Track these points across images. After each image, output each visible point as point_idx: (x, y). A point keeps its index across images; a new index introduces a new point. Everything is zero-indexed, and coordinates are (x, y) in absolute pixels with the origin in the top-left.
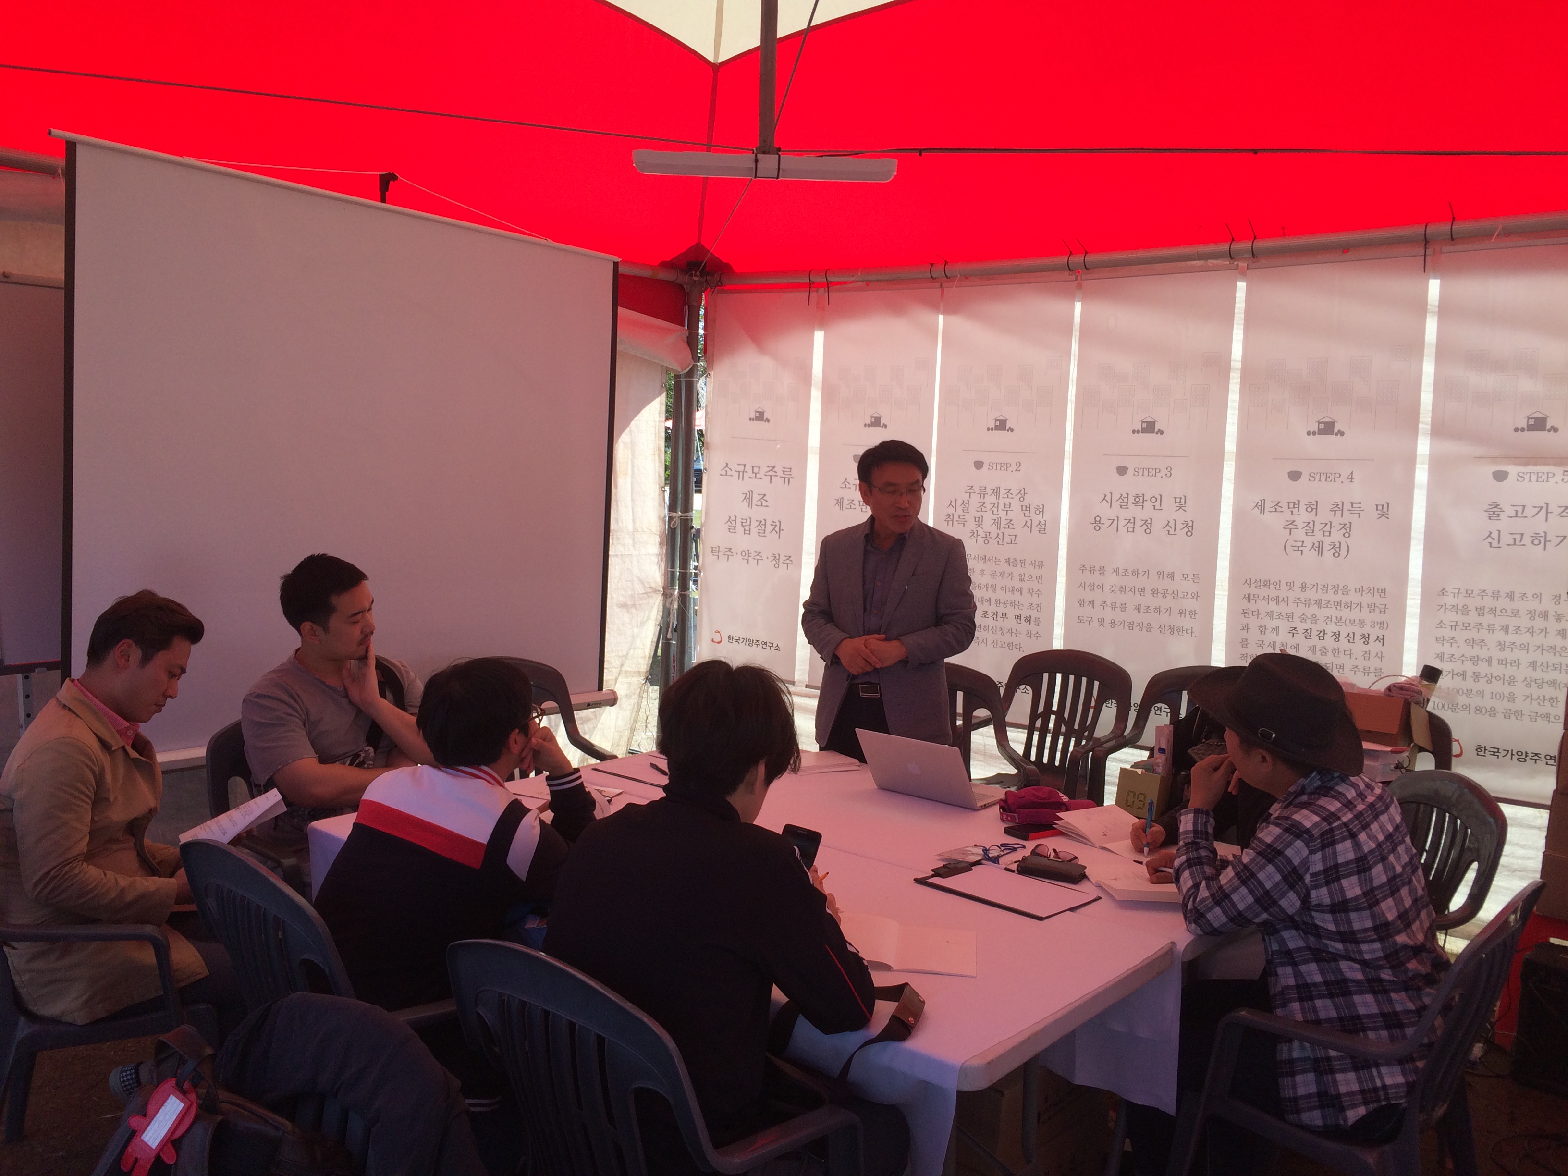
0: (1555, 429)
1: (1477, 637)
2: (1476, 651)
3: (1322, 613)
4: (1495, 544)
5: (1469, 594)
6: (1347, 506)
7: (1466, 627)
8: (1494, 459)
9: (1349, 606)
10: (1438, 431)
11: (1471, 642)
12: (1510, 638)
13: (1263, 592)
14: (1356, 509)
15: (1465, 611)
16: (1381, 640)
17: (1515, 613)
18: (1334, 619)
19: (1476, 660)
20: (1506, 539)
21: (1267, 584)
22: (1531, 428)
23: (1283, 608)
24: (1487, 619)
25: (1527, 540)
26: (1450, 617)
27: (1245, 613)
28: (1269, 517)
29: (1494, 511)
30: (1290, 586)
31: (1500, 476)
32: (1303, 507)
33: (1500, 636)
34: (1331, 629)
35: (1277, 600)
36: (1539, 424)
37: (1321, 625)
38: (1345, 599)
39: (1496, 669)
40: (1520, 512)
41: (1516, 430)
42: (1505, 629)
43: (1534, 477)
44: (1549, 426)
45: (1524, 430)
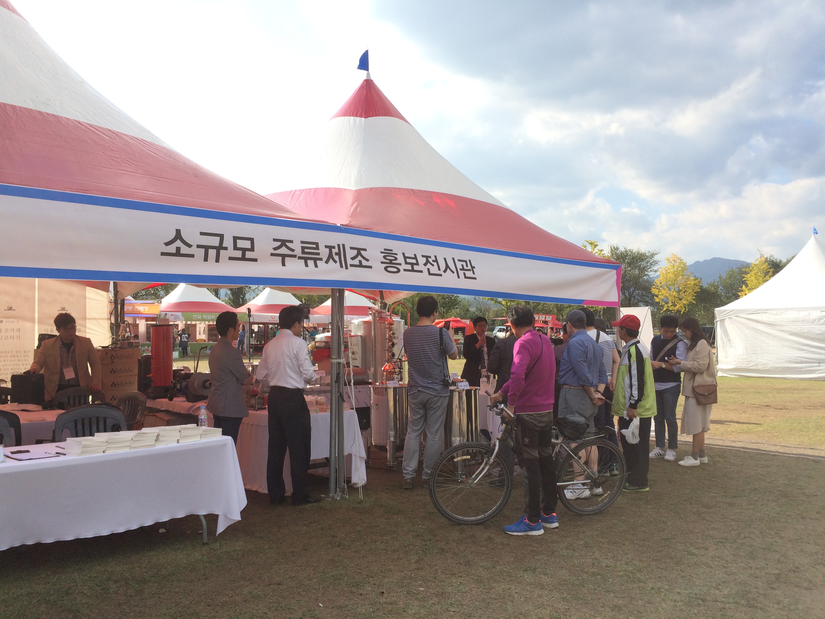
12: (6, 363)
20: (3, 338)
22: (8, 310)
25: (9, 338)
36: (10, 309)
40: (6, 331)
42: (4, 361)
43: (10, 322)
44: (13, 309)
45: (6, 310)
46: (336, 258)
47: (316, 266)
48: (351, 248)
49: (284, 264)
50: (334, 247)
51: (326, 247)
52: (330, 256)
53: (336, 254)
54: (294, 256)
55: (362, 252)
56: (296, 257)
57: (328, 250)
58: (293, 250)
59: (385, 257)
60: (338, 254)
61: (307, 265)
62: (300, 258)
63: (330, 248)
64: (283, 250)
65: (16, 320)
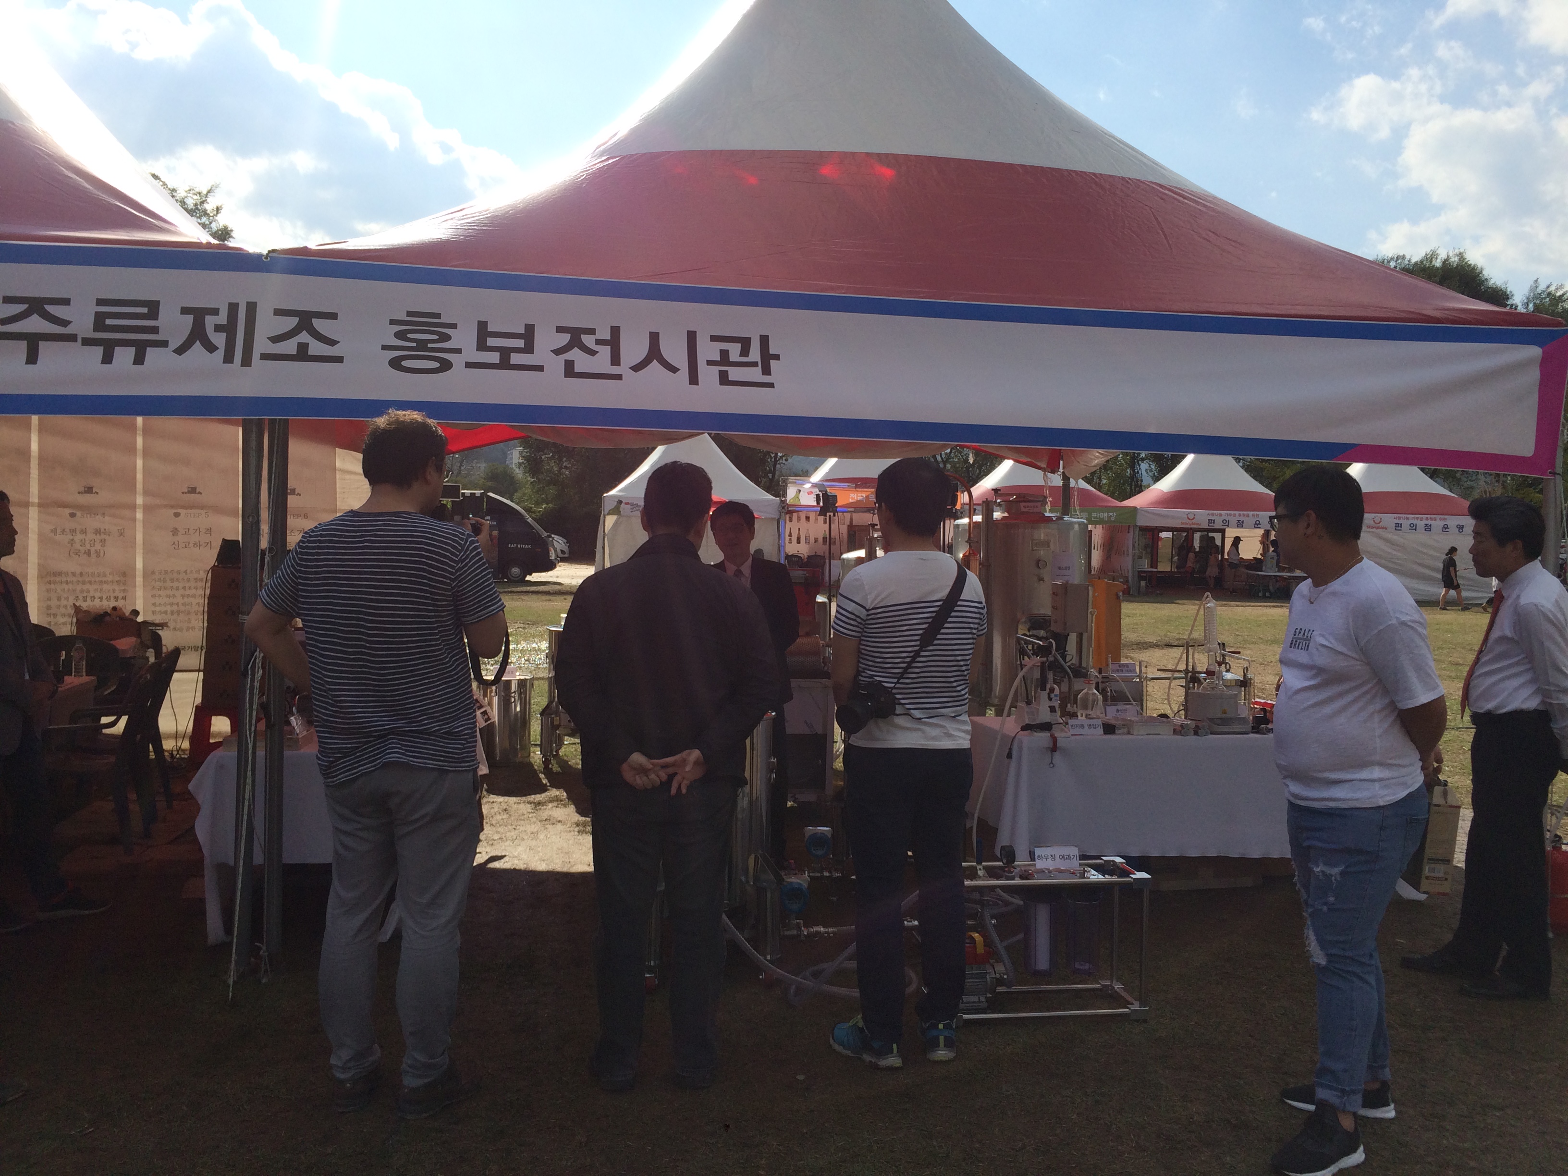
0: (200, 493)
1: (171, 593)
2: (171, 600)
3: (92, 588)
4: (176, 547)
5: (166, 572)
6: (102, 530)
7: (165, 589)
8: (172, 507)
9: (106, 582)
10: (146, 493)
11: (169, 596)
12: (188, 592)
13: (58, 579)
14: (107, 533)
15: (165, 581)
16: (124, 598)
17: (189, 580)
18: (99, 590)
19: (172, 604)
20: (181, 545)
21: (60, 574)
22: (189, 492)
23: (70, 586)
24: (175, 584)
25: (191, 545)
26: (158, 584)
27: (48, 591)
28: (58, 537)
29: (175, 532)
30: (74, 574)
31: (177, 515)
32: (78, 532)
33: (182, 592)
34: (98, 595)
35: (67, 583)
36: (193, 490)
37: (92, 594)
38: (104, 579)
39: (182, 608)
40: (187, 531)
41: (183, 493)
42: (184, 588)
43: (192, 515)
44: (197, 491)
45: (186, 493)
46: (219, 340)
47: (139, 360)
48: (278, 312)
49: (32, 358)
50: (215, 312)
51: (185, 311)
52: (198, 335)
53: (218, 328)
54: (72, 338)
55: (317, 323)
56: (76, 341)
57: (190, 318)
58: (65, 323)
59: (399, 335)
60: (229, 329)
61: (107, 359)
62: (87, 342)
63: (199, 314)
64: (35, 324)
65: (203, 512)
